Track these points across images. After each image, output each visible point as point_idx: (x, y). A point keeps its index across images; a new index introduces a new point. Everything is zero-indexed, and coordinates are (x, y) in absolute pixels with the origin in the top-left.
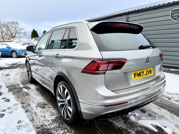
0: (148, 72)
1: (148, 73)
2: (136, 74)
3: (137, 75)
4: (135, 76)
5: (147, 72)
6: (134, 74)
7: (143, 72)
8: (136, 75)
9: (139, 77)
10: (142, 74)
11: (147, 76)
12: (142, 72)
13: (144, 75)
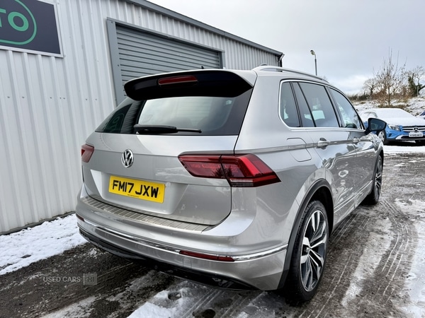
0: (147, 190)
1: (146, 192)
2: (117, 182)
3: (118, 184)
4: (114, 185)
5: (144, 190)
6: (115, 181)
7: (133, 185)
8: (116, 185)
9: (121, 190)
10: (129, 187)
11: (141, 197)
12: (129, 184)
13: (133, 192)
